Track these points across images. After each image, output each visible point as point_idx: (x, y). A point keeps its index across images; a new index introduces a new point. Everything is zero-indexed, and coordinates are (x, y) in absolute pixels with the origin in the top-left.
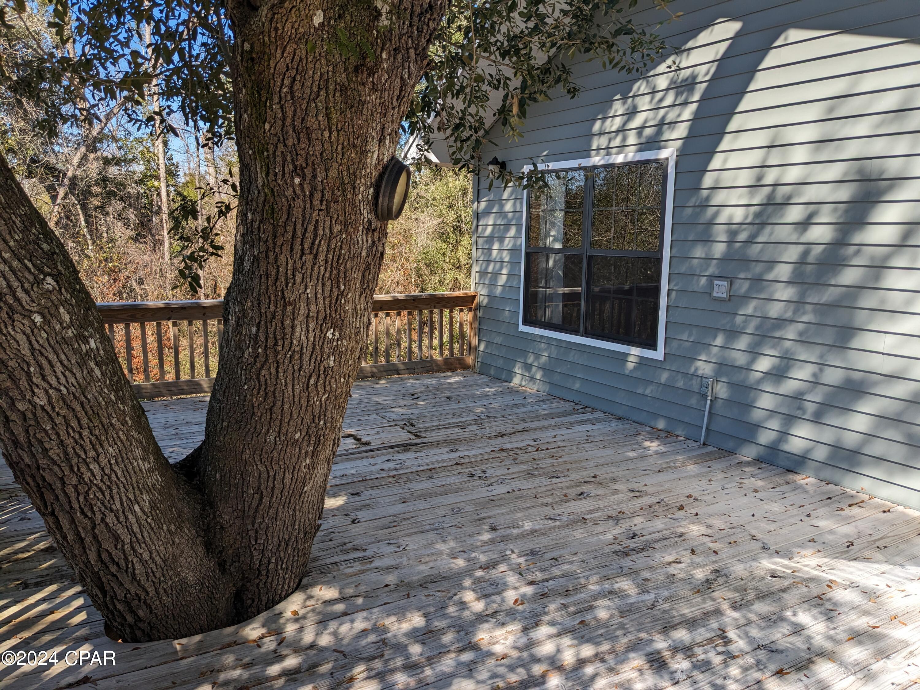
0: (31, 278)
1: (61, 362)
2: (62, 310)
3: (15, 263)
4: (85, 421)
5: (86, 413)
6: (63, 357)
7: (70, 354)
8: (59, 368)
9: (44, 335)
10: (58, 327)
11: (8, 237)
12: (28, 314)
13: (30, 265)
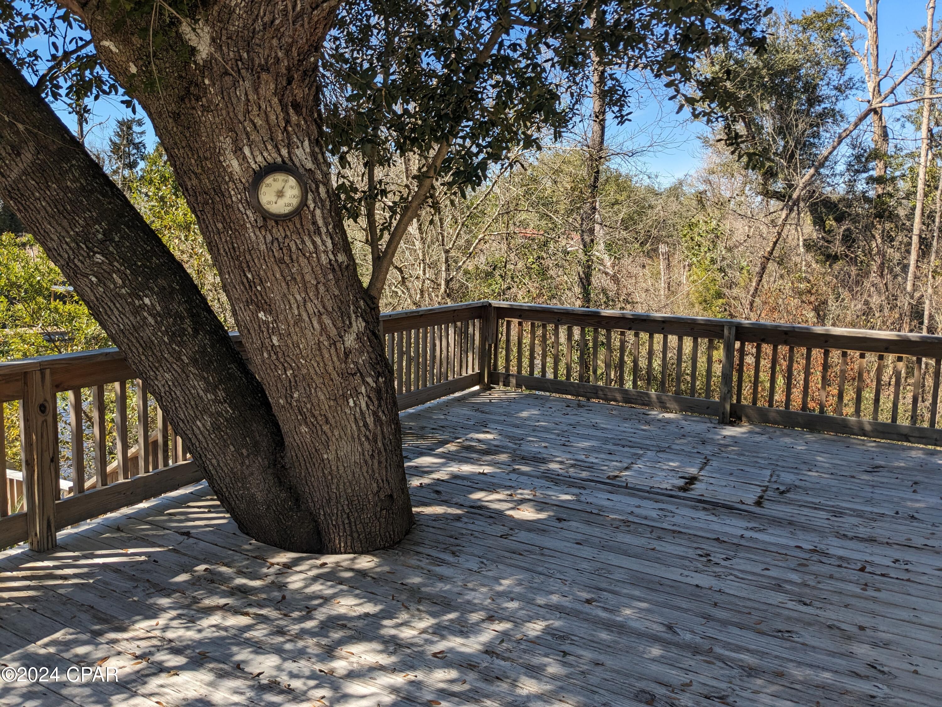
0: (85, 254)
1: (117, 309)
2: (114, 276)
3: (73, 245)
4: (141, 350)
5: (141, 345)
6: (118, 305)
7: (124, 304)
8: (116, 313)
9: (102, 290)
10: (112, 286)
11: (69, 229)
12: (86, 276)
13: (84, 246)
